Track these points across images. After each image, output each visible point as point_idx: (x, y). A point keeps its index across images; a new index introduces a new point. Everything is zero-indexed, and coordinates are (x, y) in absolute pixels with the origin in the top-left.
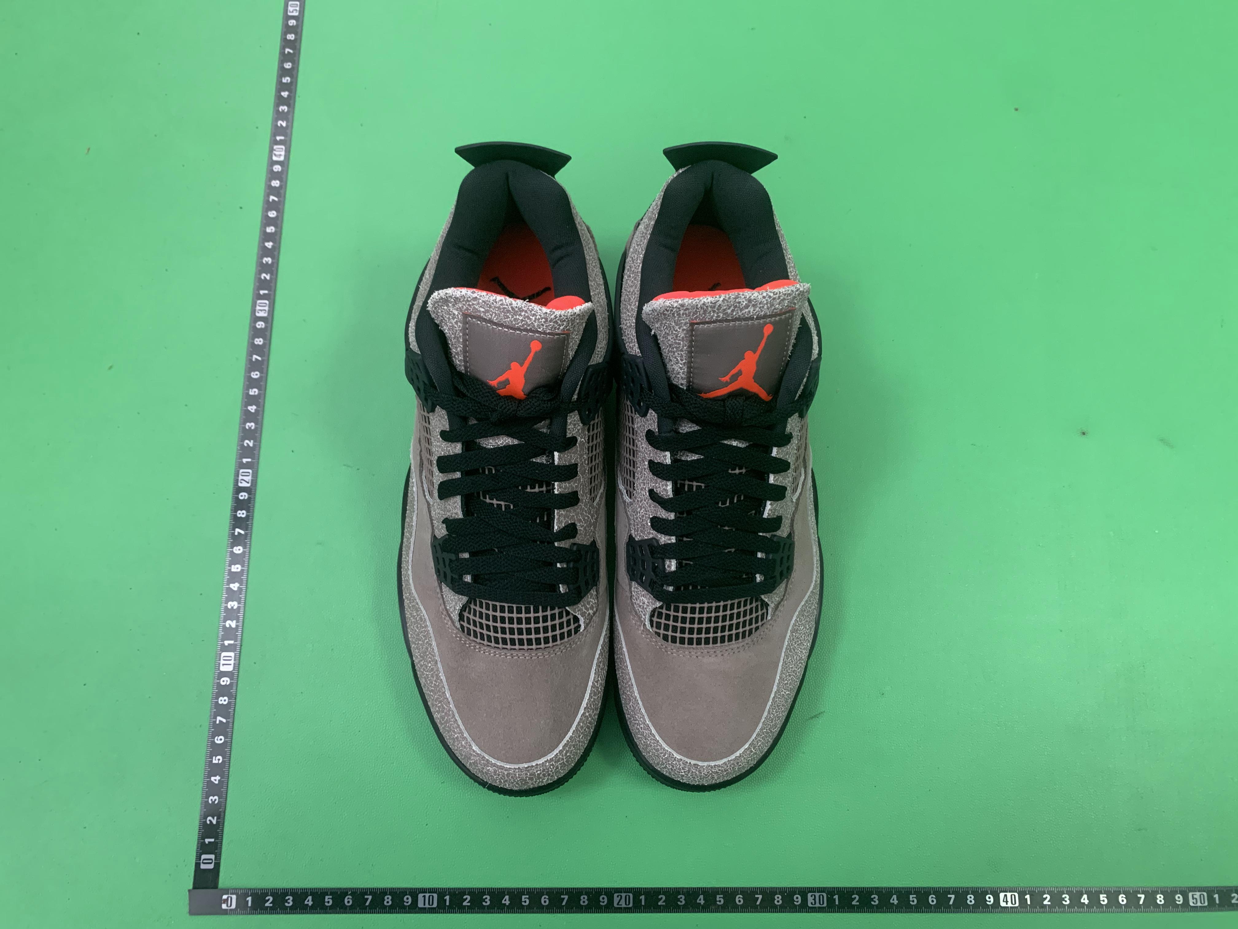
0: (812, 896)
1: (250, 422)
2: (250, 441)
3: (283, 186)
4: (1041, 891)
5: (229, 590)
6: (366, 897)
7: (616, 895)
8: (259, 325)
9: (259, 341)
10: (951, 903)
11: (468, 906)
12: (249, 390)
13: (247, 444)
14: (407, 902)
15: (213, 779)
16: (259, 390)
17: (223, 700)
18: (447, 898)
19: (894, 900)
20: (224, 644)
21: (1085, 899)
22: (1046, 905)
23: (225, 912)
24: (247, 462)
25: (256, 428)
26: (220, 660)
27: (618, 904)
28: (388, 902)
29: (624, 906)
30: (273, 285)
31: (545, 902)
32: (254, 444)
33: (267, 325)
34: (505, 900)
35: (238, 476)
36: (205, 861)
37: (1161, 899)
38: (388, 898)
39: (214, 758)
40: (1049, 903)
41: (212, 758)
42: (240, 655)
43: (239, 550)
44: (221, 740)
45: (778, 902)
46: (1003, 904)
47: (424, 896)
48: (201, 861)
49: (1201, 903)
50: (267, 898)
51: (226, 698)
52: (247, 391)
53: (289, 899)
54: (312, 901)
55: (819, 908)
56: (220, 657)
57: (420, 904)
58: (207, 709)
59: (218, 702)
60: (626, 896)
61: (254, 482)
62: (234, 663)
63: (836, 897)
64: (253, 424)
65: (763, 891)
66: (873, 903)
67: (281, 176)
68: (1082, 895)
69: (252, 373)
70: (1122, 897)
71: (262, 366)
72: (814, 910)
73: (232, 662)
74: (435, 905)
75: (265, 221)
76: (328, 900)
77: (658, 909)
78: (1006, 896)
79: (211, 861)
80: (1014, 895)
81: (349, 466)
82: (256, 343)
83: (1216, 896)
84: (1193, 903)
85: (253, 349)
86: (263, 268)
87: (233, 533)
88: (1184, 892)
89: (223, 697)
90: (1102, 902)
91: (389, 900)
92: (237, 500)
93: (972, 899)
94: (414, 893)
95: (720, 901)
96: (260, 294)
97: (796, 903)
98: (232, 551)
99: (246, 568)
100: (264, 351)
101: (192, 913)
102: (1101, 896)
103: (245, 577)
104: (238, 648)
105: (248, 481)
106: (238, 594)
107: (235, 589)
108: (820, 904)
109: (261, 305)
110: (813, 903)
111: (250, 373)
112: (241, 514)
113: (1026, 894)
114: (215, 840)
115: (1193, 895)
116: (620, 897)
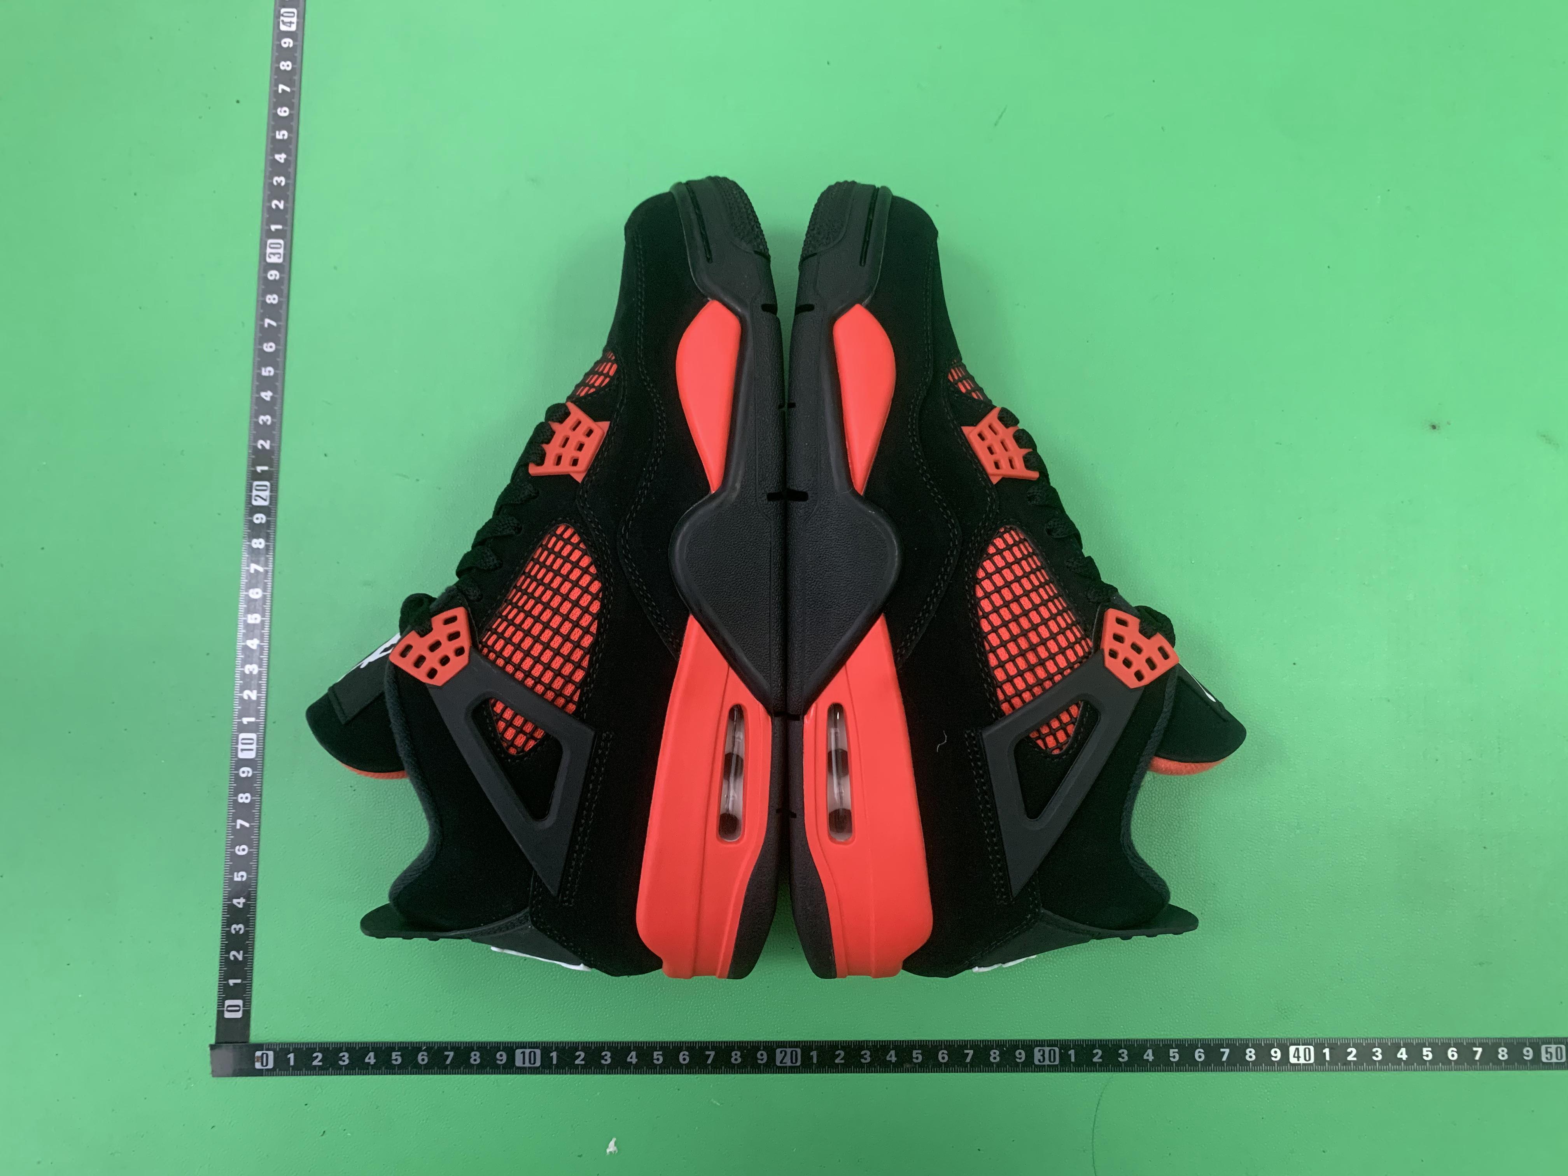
0: (1039, 1051)
1: (264, 415)
2: (266, 442)
4: (1345, 1044)
5: (246, 648)
6: (446, 1053)
7: (778, 1051)
8: (271, 275)
9: (272, 299)
10: (1224, 1059)
11: (581, 1065)
12: (261, 370)
13: (262, 445)
14: (501, 1060)
15: (235, 901)
17: (244, 798)
20: (242, 722)
21: (1403, 1054)
22: (1351, 1061)
23: (260, 1073)
24: (263, 471)
25: (273, 423)
26: (237, 744)
27: (781, 1062)
29: (789, 1064)
30: (288, 216)
31: (684, 1059)
32: (271, 446)
33: (283, 276)
35: (251, 491)
36: (229, 1009)
37: (1505, 1053)
39: (236, 874)
40: (1355, 1059)
41: (233, 875)
43: (257, 593)
44: (244, 850)
45: (995, 1058)
46: (1293, 1060)
47: (523, 1053)
48: (225, 1009)
49: (1557, 1058)
50: (315, 1055)
51: (248, 795)
52: (259, 371)
56: (237, 740)
58: (223, 809)
59: (237, 800)
60: (792, 1052)
61: (274, 499)
62: (257, 748)
63: (1072, 1052)
64: (268, 417)
65: (975, 1045)
67: (292, 54)
68: (1399, 1048)
69: (265, 345)
71: (278, 335)
72: (1041, 1069)
73: (254, 747)
74: (538, 1064)
77: (834, 1068)
79: (238, 1008)
81: (405, 476)
82: (268, 301)
84: (1547, 1058)
85: (265, 310)
86: (273, 192)
87: (248, 571)
88: (1536, 1044)
89: (244, 793)
90: (1425, 1058)
91: (477, 1057)
92: (252, 525)
93: (1252, 1054)
94: (510, 1048)
95: (917, 1058)
96: (270, 229)
97: (1018, 1060)
98: (247, 596)
99: (267, 619)
100: (279, 312)
101: (215, 1073)
102: (1425, 1049)
103: (266, 631)
104: (262, 727)
105: (265, 498)
106: (258, 654)
107: (254, 647)
108: (1050, 1061)
109: (272, 246)
110: (1042, 1060)
111: (261, 344)
112: (259, 543)
113: (1325, 1048)
114: (242, 982)
115: (1547, 1048)
116: (783, 1052)
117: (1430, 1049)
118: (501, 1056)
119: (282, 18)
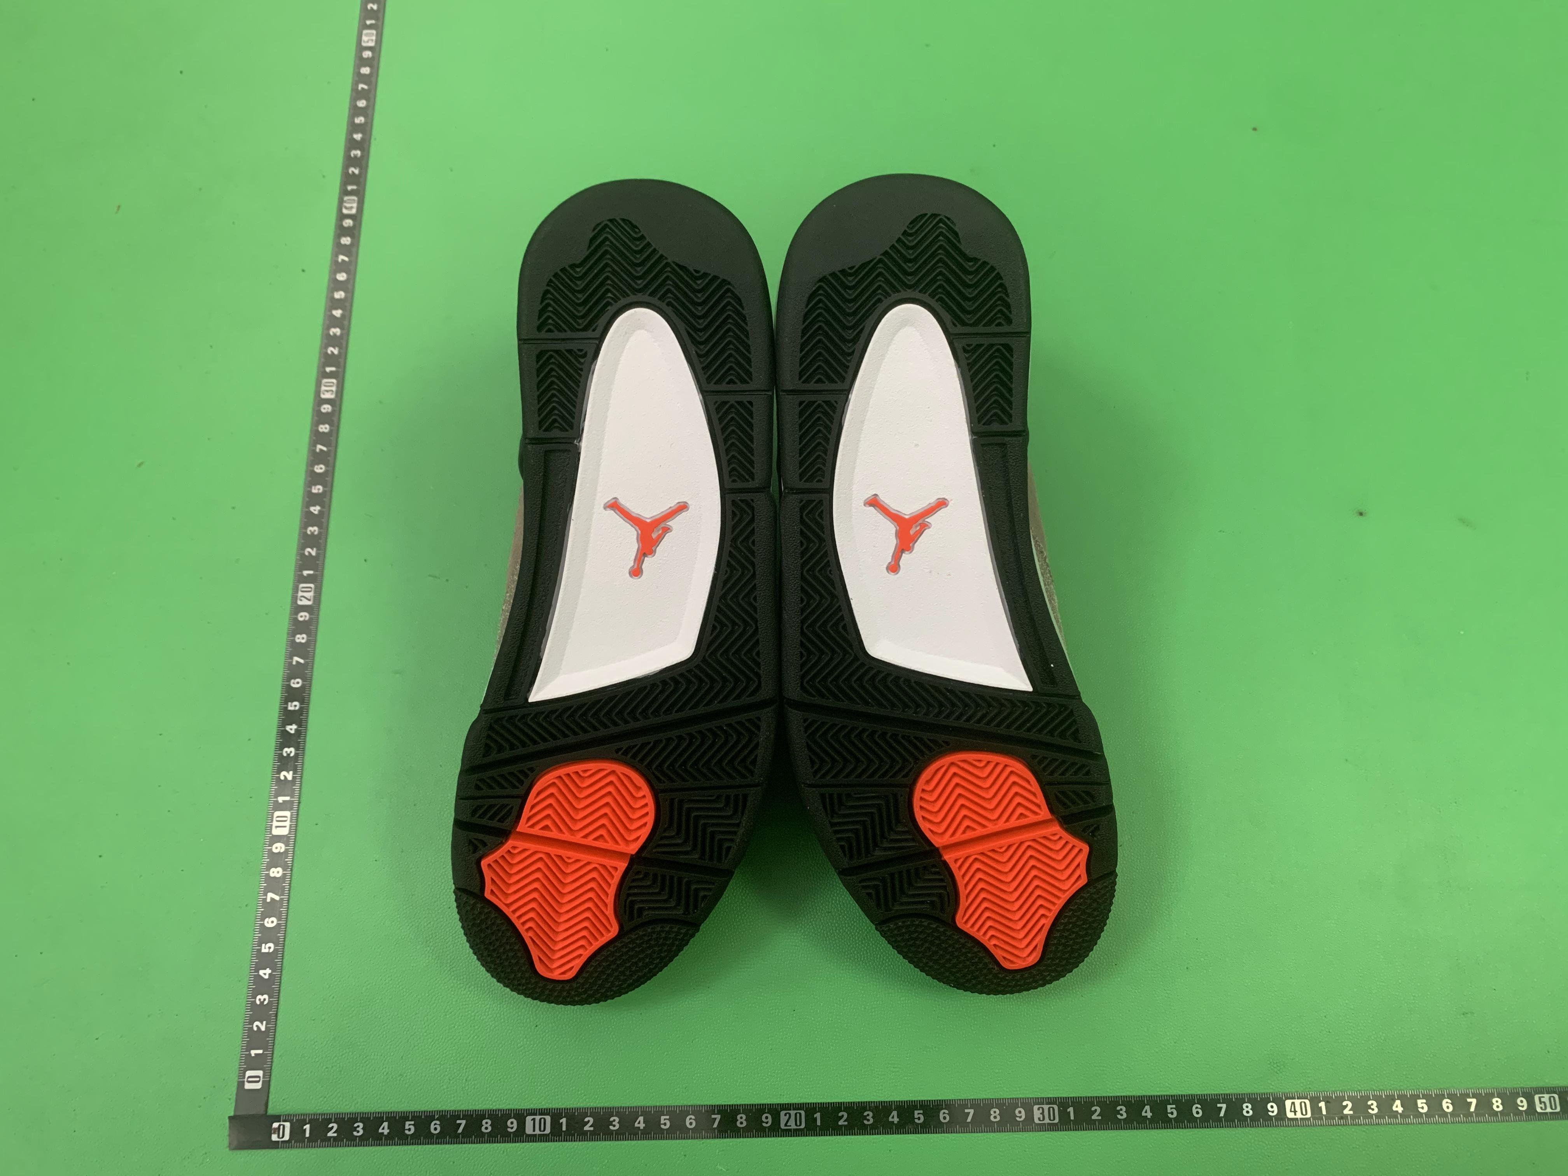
3: (355, 244)
16: (324, 486)
18: (564, 1121)
19: (1147, 1112)
28: (486, 1128)
34: (639, 1123)
38: (487, 1123)
53: (358, 1126)
57: (529, 1130)
66: (1119, 1117)
70: (1447, 1102)
75: (332, 286)
76: (410, 1127)
78: (1293, 1103)
80: (1305, 1103)
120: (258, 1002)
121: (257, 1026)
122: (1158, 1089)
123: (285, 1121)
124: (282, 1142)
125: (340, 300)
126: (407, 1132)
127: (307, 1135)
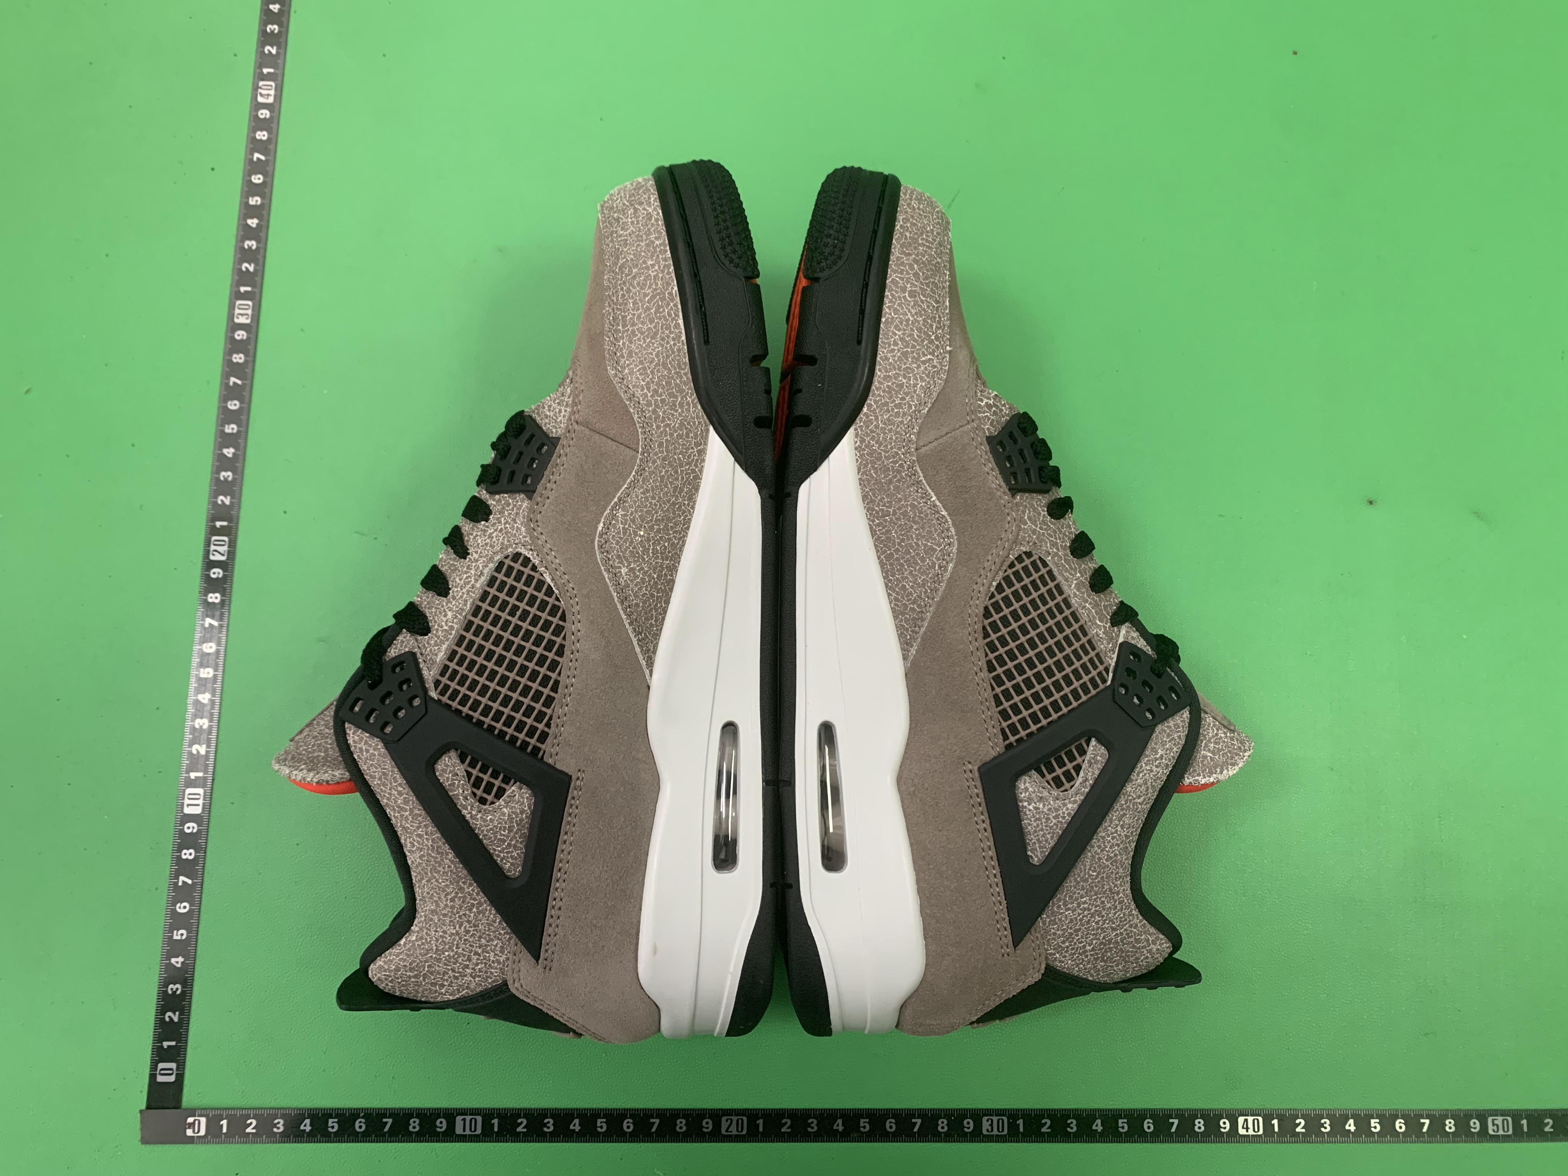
0: (988, 1120)
1: (226, 471)
2: (226, 497)
3: (273, 140)
4: (1294, 1114)
5: (197, 702)
6: (385, 1120)
7: (724, 1119)
8: (239, 335)
9: (239, 358)
10: (1173, 1130)
11: (523, 1133)
12: (224, 427)
13: (222, 501)
14: (441, 1128)
15: (173, 960)
16: (239, 426)
17: (188, 854)
18: (496, 1121)
19: (1098, 1126)
20: (190, 777)
21: (1351, 1126)
22: (1299, 1133)
23: (191, 1140)
24: (222, 526)
25: (234, 479)
26: (184, 799)
27: (727, 1131)
28: (414, 1128)
29: (735, 1133)
30: (258, 279)
31: (628, 1128)
32: (231, 502)
33: (250, 336)
35: (209, 546)
36: (162, 1072)
37: (1451, 1125)
38: (414, 1122)
39: (175, 932)
40: (1304, 1130)
41: (173, 933)
42: (212, 793)
43: (211, 647)
44: (185, 907)
45: (943, 1128)
46: (1242, 1131)
47: (464, 1120)
48: (158, 1072)
50: (249, 1122)
51: (192, 851)
52: (221, 428)
53: (279, 1123)
54: (311, 1125)
55: (997, 1136)
56: (183, 794)
57: (459, 1130)
58: (166, 866)
59: (181, 855)
60: (738, 1121)
61: (231, 554)
62: (204, 804)
63: (1021, 1122)
64: (230, 473)
65: (922, 1114)
66: (1069, 1130)
67: (268, 125)
68: (1347, 1120)
69: (229, 403)
70: (1400, 1123)
71: (243, 393)
72: (990, 1139)
73: (201, 802)
74: (479, 1131)
75: (246, 189)
76: (333, 1125)
77: (781, 1138)
78: (1246, 1120)
79: (170, 1072)
80: (1258, 1120)
81: (363, 534)
82: (234, 360)
83: (1524, 1122)
84: (1494, 1131)
85: (231, 369)
86: (244, 255)
87: (203, 625)
88: (1482, 1116)
89: (188, 849)
90: (1373, 1130)
91: (416, 1124)
92: (207, 579)
93: (1201, 1125)
94: (450, 1115)
95: (864, 1127)
96: (240, 291)
97: (966, 1130)
98: (201, 650)
99: (220, 673)
100: (245, 371)
101: (145, 1141)
102: (1373, 1121)
103: (218, 685)
104: (209, 783)
105: (223, 552)
106: (208, 708)
107: (206, 701)
108: (998, 1131)
109: (241, 307)
110: (990, 1130)
111: (226, 401)
112: (214, 598)
113: (1273, 1119)
114: (177, 1043)
115: (1493, 1120)
116: (729, 1121)
117: (1378, 1121)
118: (441, 1123)
119: (260, 90)
120: (170, 992)
121: (169, 1017)
122: (1111, 1103)
123: (199, 1116)
124: (197, 1137)
125: (255, 207)
126: (330, 1130)
127: (225, 1130)
